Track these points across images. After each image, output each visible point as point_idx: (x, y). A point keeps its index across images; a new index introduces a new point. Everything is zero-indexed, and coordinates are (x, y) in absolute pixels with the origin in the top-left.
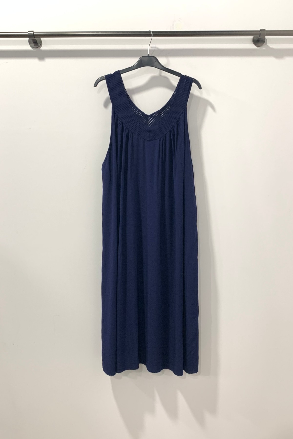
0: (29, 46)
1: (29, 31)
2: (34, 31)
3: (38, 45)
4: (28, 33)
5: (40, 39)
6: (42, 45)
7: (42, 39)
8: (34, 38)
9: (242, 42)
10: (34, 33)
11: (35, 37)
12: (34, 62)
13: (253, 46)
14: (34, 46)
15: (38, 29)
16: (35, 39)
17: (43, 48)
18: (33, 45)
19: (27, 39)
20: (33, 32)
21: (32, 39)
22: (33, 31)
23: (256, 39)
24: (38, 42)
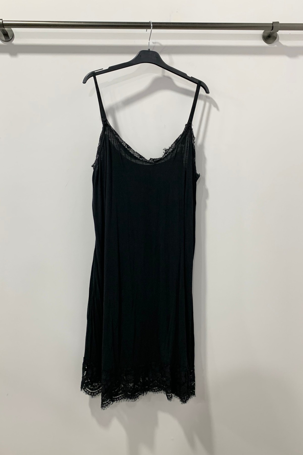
2: (3, 20)
6: (14, 38)
7: (14, 30)
10: (4, 22)
11: (5, 27)
13: (263, 43)
14: (4, 40)
17: (15, 41)
21: (2, 30)
23: (266, 35)
24: (9, 34)
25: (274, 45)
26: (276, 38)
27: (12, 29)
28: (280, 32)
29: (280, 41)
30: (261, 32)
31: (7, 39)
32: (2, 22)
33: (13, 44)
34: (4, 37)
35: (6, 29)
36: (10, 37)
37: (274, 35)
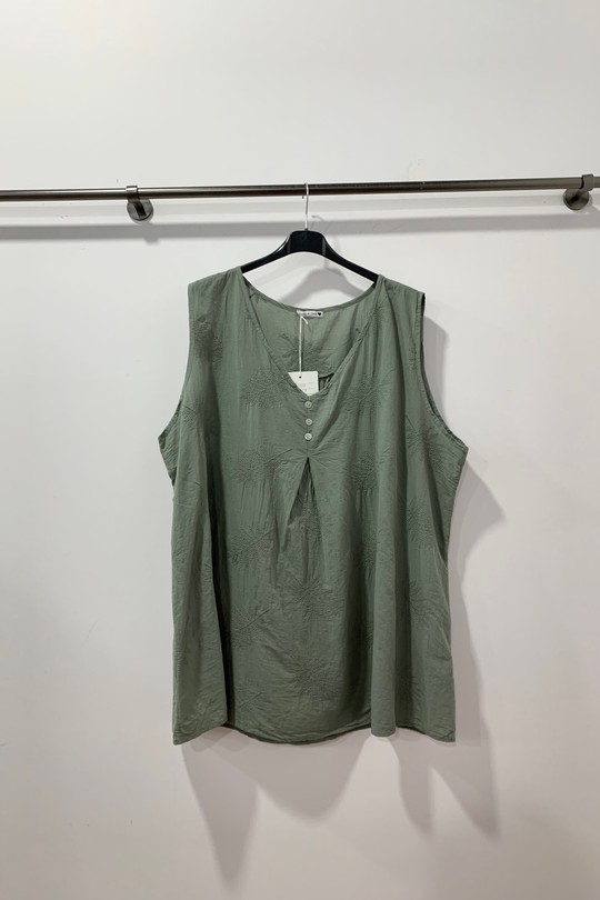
0: (129, 216)
1: (128, 187)
2: (138, 187)
4: (127, 191)
5: (150, 203)
6: (153, 214)
7: (154, 202)
8: (137, 200)
9: (545, 201)
10: (139, 190)
11: (141, 198)
12: (138, 246)
13: (565, 210)
14: (137, 217)
15: (145, 183)
16: (140, 202)
17: (155, 219)
18: (136, 214)
19: (125, 202)
20: (135, 189)
22: (136, 187)
23: (570, 196)
24: (146, 208)
25: (585, 212)
26: (587, 201)
27: (152, 201)
28: (594, 192)
29: (593, 205)
30: (562, 192)
31: (142, 217)
33: (151, 225)
34: (138, 213)
35: (142, 201)
36: (146, 213)
37: (585, 196)
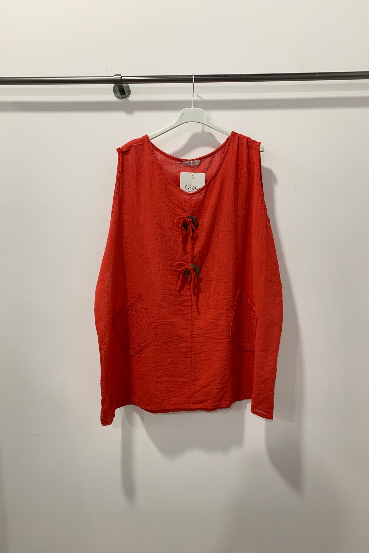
0: (114, 95)
1: (115, 75)
2: (122, 75)
3: (126, 95)
4: (114, 78)
5: (129, 86)
6: (130, 94)
7: (131, 86)
8: (120, 85)
10: (122, 78)
11: (123, 83)
12: (120, 116)
14: (120, 96)
15: (127, 72)
16: (122, 86)
17: (132, 98)
18: (118, 94)
19: (112, 86)
20: (120, 77)
21: (120, 86)
22: (120, 75)
24: (125, 91)
27: (129, 85)
31: (123, 96)
32: (122, 77)
33: (129, 101)
34: (120, 93)
35: (124, 85)
36: (126, 93)
